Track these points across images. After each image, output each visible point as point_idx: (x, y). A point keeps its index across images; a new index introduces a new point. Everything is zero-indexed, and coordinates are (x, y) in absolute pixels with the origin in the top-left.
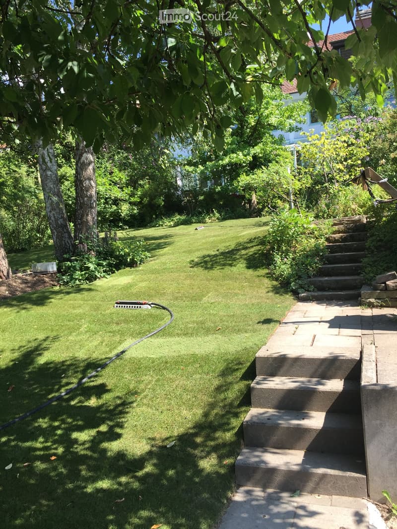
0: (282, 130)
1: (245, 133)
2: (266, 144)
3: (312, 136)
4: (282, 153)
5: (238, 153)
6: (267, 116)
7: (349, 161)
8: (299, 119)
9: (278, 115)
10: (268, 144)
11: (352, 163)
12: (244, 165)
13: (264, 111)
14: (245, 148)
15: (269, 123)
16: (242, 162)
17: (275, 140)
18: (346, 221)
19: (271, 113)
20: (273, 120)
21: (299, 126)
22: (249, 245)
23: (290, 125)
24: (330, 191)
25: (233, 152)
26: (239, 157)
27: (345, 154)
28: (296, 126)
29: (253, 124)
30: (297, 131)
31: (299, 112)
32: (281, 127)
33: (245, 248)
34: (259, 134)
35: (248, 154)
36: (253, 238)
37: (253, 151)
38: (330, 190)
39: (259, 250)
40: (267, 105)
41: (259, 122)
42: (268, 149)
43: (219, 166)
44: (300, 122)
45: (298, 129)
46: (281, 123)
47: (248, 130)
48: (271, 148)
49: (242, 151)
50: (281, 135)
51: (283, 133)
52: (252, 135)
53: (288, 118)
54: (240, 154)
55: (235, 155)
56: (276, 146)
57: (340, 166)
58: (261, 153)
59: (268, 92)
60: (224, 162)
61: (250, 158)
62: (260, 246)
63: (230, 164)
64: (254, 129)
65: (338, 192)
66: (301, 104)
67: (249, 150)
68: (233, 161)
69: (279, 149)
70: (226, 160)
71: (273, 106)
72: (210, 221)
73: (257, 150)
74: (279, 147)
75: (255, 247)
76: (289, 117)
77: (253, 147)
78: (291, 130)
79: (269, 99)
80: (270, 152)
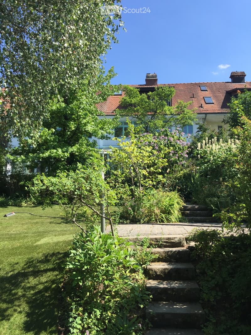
0: (95, 137)
1: (66, 134)
2: (81, 145)
3: (124, 142)
4: (94, 154)
5: (58, 149)
6: (85, 125)
7: (152, 168)
8: (108, 131)
9: (93, 125)
10: (83, 145)
11: (154, 170)
12: (62, 159)
13: (83, 120)
14: (64, 146)
15: (86, 130)
16: (61, 157)
17: (89, 144)
18: (165, 242)
19: (88, 122)
20: (89, 128)
21: (109, 136)
22: (42, 267)
23: (102, 134)
24: (135, 194)
25: (54, 148)
26: (58, 153)
27: (149, 162)
28: (107, 136)
29: (73, 129)
30: (107, 139)
31: (109, 126)
32: (95, 134)
33: (37, 273)
34: (77, 138)
35: (67, 151)
36: (51, 252)
37: (70, 150)
38: (135, 192)
39: (53, 282)
40: (85, 116)
41: (78, 128)
42: (83, 149)
43: (39, 158)
44: (110, 133)
45: (108, 138)
46: (95, 132)
47: (69, 133)
48: (86, 149)
49: (62, 148)
50: (95, 140)
51: (96, 139)
52: (72, 137)
53: (100, 129)
54: (60, 150)
55: (55, 151)
56: (90, 148)
57: (144, 172)
58: (77, 152)
59: (87, 105)
60: (44, 155)
61: (67, 155)
62: (57, 273)
63: (50, 157)
64: (74, 133)
65: (143, 196)
66: (111, 121)
67: (68, 148)
68: (52, 155)
69: (92, 150)
70: (47, 154)
71: (90, 118)
72: (26, 205)
73: (74, 149)
74: (92, 149)
75: (49, 274)
76: (102, 129)
77: (72, 147)
78: (103, 137)
79: (87, 112)
80: (85, 152)
